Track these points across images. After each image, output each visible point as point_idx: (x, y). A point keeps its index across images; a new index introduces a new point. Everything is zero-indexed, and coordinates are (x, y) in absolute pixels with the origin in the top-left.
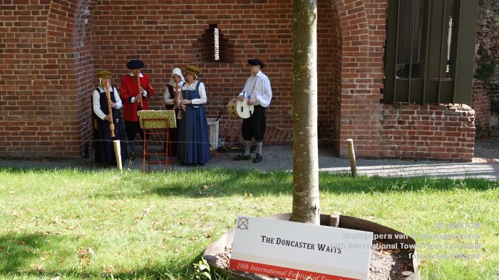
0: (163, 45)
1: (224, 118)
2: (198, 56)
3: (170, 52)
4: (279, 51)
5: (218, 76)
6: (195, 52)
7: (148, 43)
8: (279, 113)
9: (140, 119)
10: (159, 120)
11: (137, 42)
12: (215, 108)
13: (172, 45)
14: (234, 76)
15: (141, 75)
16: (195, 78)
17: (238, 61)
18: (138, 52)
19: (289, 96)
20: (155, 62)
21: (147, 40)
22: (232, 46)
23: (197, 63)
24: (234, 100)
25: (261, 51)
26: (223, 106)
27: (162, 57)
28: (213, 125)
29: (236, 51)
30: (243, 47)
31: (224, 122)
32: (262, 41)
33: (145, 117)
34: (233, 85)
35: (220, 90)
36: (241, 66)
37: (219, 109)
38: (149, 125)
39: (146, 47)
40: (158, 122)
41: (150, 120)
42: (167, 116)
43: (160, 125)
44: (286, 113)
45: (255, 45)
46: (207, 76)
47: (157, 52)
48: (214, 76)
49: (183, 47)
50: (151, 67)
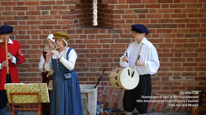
0: (41, 11)
1: (103, 84)
2: (76, 22)
3: (48, 17)
4: (159, 16)
5: (97, 42)
6: (73, 17)
7: (26, 8)
8: (159, 79)
9: (8, 93)
10: (29, 94)
11: (15, 9)
12: (93, 74)
13: (49, 11)
14: (113, 41)
15: (11, 42)
16: (65, 45)
17: (118, 26)
18: (16, 18)
19: (169, 62)
20: (32, 28)
21: (24, 6)
22: (110, 11)
23: (76, 29)
24: (117, 69)
25: (140, 17)
26: (101, 72)
27: (39, 23)
28: (92, 93)
29: (115, 17)
30: (122, 12)
31: (103, 88)
32: (142, 6)
33: (13, 91)
34: (111, 51)
35: (99, 56)
36: (120, 31)
37: (98, 75)
38: (18, 100)
39: (23, 14)
40: (28, 96)
41: (19, 94)
42: (38, 90)
43: (32, 100)
44: (167, 79)
45: (134, 11)
46: (85, 42)
47: (35, 18)
48: (92, 42)
49: (61, 12)
50: (28, 32)
